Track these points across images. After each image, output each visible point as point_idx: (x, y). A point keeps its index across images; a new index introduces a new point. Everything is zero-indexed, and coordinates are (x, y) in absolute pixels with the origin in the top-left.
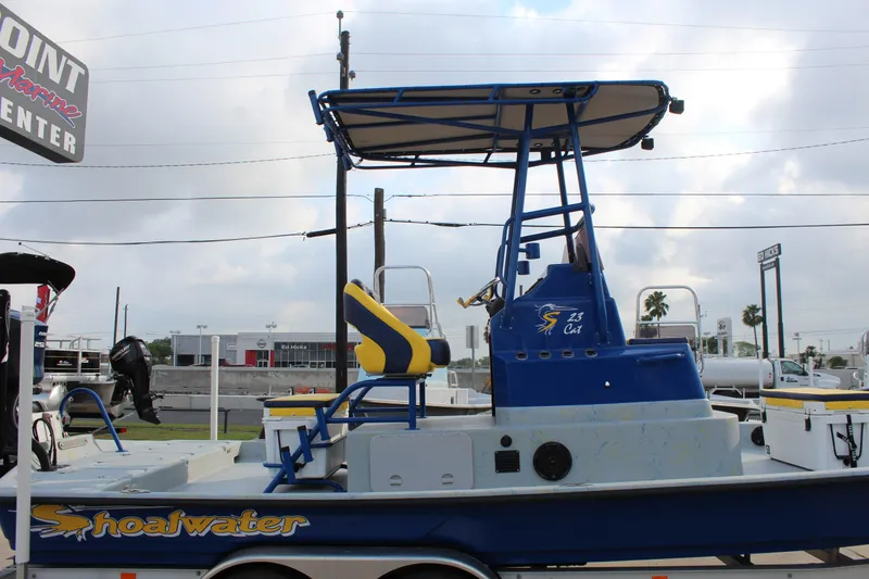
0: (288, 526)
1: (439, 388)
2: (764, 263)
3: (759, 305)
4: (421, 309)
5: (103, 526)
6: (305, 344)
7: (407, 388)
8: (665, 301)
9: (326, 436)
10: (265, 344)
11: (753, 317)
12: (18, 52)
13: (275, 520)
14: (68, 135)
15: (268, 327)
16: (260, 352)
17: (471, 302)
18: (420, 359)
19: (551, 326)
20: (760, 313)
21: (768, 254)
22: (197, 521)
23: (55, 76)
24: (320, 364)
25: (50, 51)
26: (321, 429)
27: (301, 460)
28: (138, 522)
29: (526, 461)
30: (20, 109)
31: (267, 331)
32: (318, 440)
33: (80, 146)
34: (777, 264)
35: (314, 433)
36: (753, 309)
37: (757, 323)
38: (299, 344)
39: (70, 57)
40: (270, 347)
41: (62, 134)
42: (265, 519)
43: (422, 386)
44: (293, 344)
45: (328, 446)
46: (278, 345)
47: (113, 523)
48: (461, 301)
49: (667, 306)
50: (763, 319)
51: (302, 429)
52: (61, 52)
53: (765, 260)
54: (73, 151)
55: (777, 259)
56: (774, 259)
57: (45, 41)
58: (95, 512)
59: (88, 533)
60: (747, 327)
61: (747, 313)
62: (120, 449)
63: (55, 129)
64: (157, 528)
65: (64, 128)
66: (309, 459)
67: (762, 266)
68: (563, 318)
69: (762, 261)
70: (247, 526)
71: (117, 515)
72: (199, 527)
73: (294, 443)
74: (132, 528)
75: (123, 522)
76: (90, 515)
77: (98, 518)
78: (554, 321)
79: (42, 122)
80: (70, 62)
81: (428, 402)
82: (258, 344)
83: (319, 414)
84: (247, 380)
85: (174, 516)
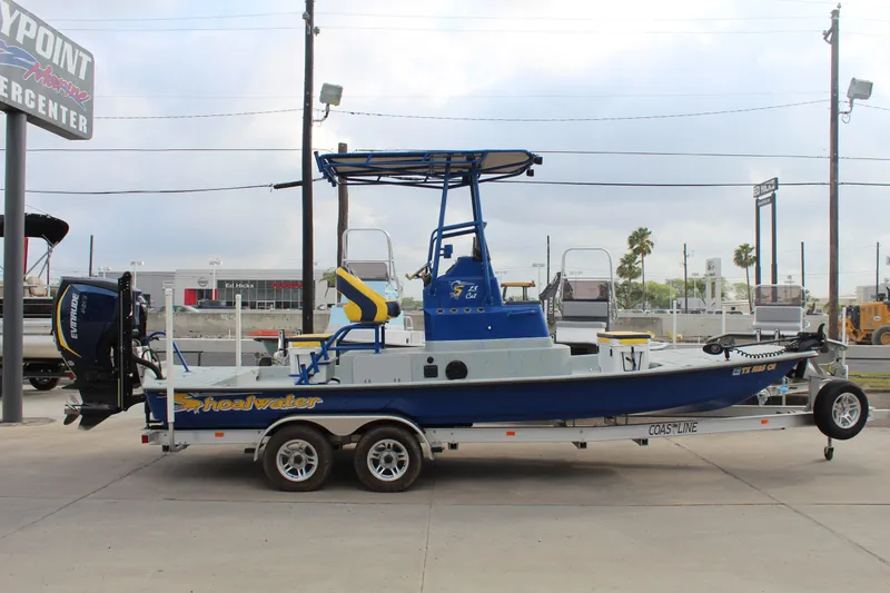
0: (311, 403)
1: (395, 331)
2: (760, 198)
3: (752, 244)
4: (382, 264)
5: (210, 405)
6: (252, 282)
7: (374, 330)
8: (650, 238)
9: (326, 358)
10: (207, 282)
11: (744, 258)
12: (47, 55)
13: (304, 399)
14: (81, 117)
15: (211, 264)
16: (201, 291)
17: (413, 277)
18: (382, 313)
19: (458, 294)
20: (753, 254)
21: (764, 189)
22: (261, 401)
23: (72, 69)
24: (269, 304)
25: (68, 47)
26: (324, 353)
27: (312, 372)
28: (229, 402)
29: (442, 371)
30: (50, 102)
31: (211, 267)
32: (322, 360)
33: (90, 126)
34: (773, 199)
35: (319, 357)
36: (745, 248)
37: (751, 263)
38: (245, 282)
39: (81, 49)
40: (213, 286)
41: (77, 117)
42: (299, 399)
43: (383, 328)
44: (239, 282)
45: (328, 363)
46: (221, 283)
47: (215, 403)
48: (407, 276)
49: (652, 244)
50: (757, 259)
51: (312, 354)
52: (75, 46)
53: (761, 195)
54: (85, 131)
55: (774, 195)
56: (770, 194)
57: (65, 39)
58: (205, 398)
59: (200, 410)
60: (739, 268)
61: (738, 253)
62: (187, 370)
63: (73, 113)
64: (240, 406)
65: (79, 111)
66: (317, 371)
67: (757, 201)
68: (465, 289)
69: (758, 196)
70: (289, 403)
71: (218, 399)
72: (263, 405)
73: (308, 362)
74: (225, 406)
75: (220, 403)
76: (202, 399)
77: (207, 401)
78: (460, 291)
79: (64, 109)
80: (81, 54)
81: (387, 342)
82: (199, 282)
83: (322, 345)
84: (200, 323)
85: (249, 399)
